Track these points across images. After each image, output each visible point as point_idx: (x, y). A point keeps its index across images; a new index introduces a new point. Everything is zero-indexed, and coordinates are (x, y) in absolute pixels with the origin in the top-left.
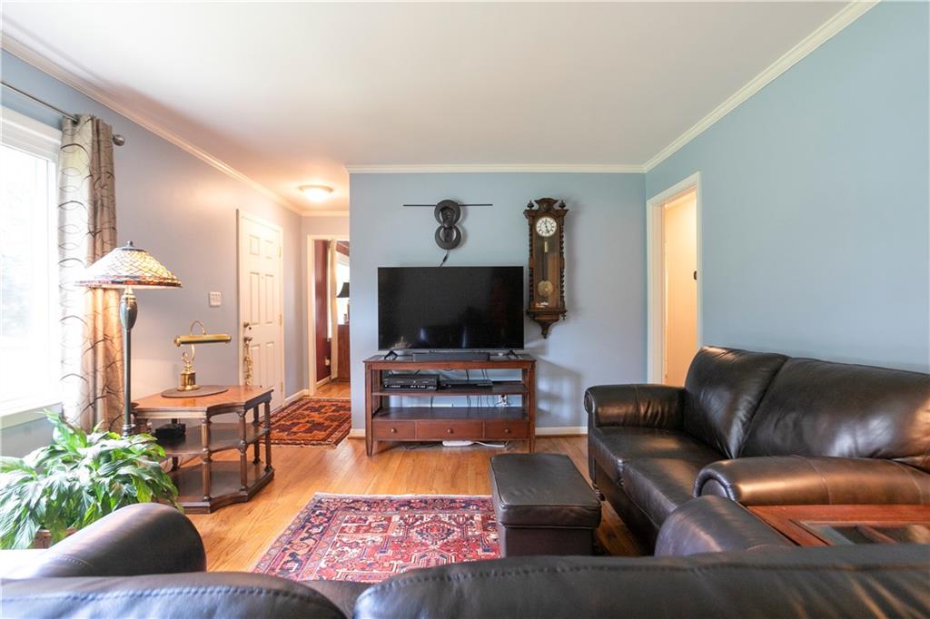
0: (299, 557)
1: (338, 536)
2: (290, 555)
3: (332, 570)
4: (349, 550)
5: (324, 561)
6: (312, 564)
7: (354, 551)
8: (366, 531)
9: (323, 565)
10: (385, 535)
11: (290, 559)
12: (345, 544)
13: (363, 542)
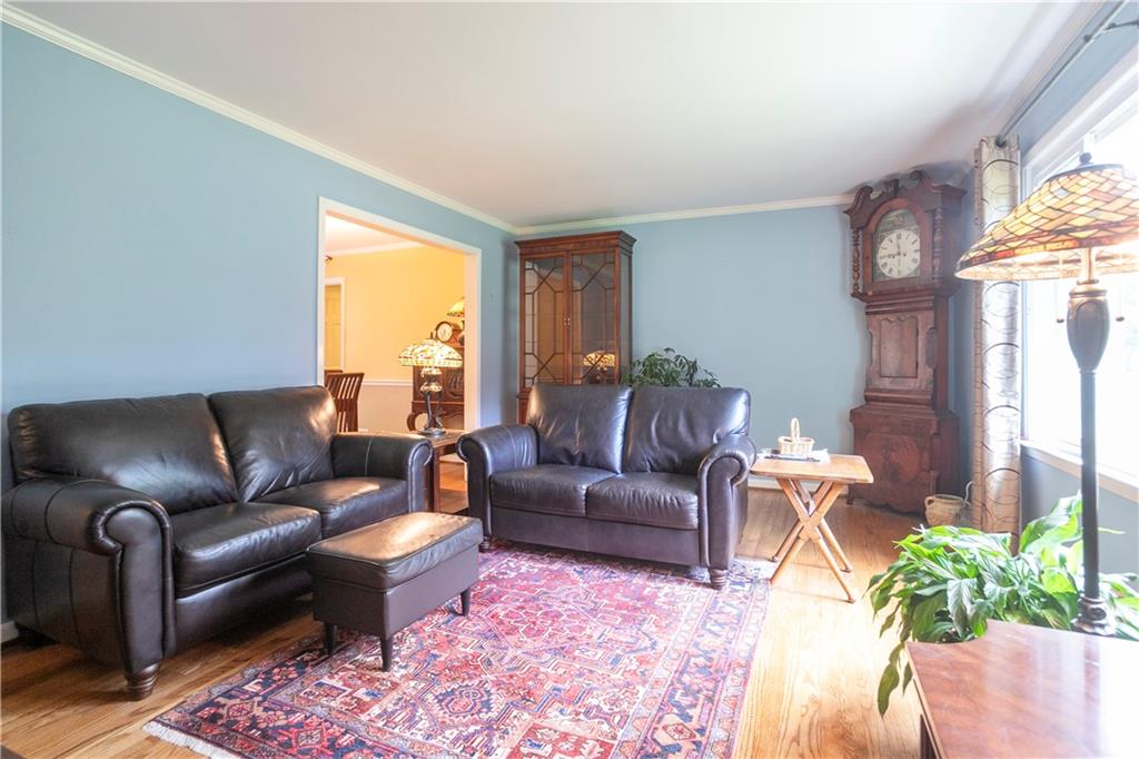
0: (675, 711)
1: (614, 738)
2: (691, 718)
3: (629, 680)
4: (602, 705)
5: (640, 695)
6: (655, 693)
7: (594, 702)
8: (565, 736)
9: (642, 690)
10: (538, 721)
11: (691, 712)
12: (607, 719)
13: (578, 714)
